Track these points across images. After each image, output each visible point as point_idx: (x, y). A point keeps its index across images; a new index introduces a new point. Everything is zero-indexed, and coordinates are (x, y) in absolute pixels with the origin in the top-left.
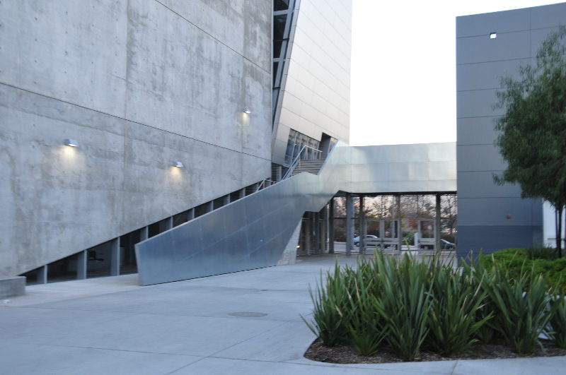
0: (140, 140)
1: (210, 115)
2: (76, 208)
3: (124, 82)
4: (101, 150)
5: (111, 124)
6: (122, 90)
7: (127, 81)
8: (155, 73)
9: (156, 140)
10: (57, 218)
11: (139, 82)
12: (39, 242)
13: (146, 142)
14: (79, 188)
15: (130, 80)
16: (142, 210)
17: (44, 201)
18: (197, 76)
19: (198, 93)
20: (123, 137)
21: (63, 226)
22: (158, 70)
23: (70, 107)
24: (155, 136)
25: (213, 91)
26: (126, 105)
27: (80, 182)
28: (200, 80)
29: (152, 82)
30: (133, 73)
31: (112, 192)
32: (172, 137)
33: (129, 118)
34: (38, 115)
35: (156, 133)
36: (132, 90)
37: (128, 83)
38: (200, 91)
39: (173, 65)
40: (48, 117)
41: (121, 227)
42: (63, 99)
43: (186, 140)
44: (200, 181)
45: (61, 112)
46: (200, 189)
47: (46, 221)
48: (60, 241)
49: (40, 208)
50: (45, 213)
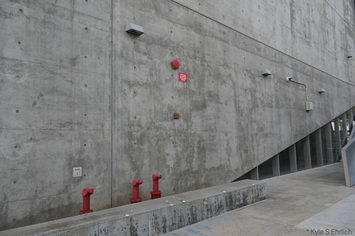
0: (301, 73)
1: (333, 58)
2: (272, 122)
3: (290, 31)
4: (282, 79)
5: (286, 61)
6: (290, 36)
7: (291, 30)
8: (305, 26)
9: (309, 73)
10: (262, 130)
11: (297, 32)
12: (253, 149)
13: (304, 74)
14: (272, 107)
15: (293, 30)
16: (306, 123)
17: (254, 116)
18: (325, 30)
19: (327, 42)
20: (292, 70)
21: (266, 135)
22: (307, 24)
23: (263, 46)
24: (308, 70)
25: (333, 41)
26: (292, 47)
27: (272, 102)
28: (327, 33)
29: (304, 32)
30: (294, 25)
31: (290, 109)
32: (316, 71)
33: (294, 57)
34: (246, 51)
35: (308, 68)
36: (294, 37)
37: (292, 32)
38: (327, 41)
39: (313, 21)
40: (252, 53)
41: (296, 136)
42: (259, 40)
43: (324, 74)
44: (332, 103)
45: (259, 49)
46: (333, 108)
47: (256, 132)
48: (264, 148)
49: (252, 122)
50: (255, 126)
